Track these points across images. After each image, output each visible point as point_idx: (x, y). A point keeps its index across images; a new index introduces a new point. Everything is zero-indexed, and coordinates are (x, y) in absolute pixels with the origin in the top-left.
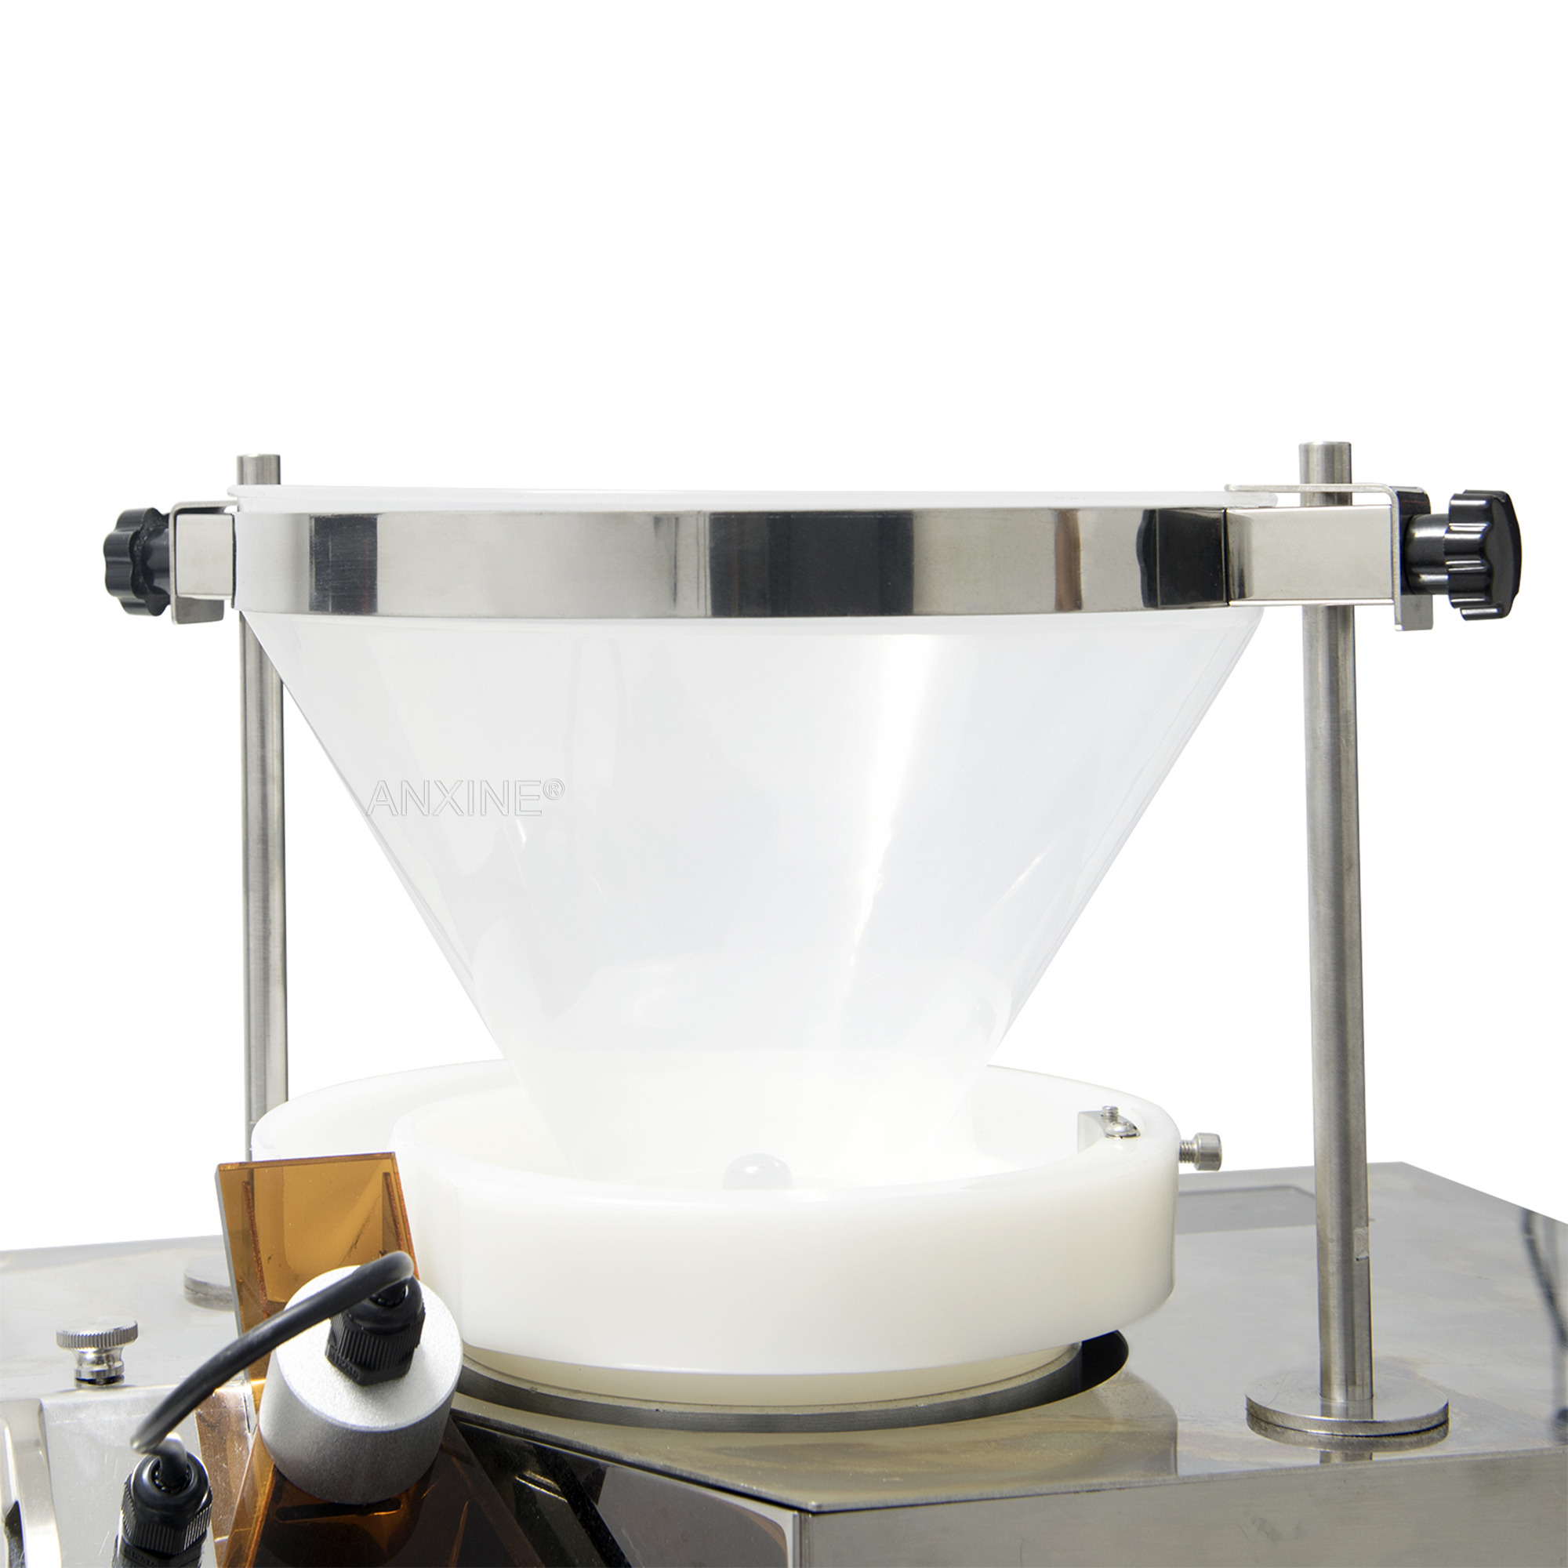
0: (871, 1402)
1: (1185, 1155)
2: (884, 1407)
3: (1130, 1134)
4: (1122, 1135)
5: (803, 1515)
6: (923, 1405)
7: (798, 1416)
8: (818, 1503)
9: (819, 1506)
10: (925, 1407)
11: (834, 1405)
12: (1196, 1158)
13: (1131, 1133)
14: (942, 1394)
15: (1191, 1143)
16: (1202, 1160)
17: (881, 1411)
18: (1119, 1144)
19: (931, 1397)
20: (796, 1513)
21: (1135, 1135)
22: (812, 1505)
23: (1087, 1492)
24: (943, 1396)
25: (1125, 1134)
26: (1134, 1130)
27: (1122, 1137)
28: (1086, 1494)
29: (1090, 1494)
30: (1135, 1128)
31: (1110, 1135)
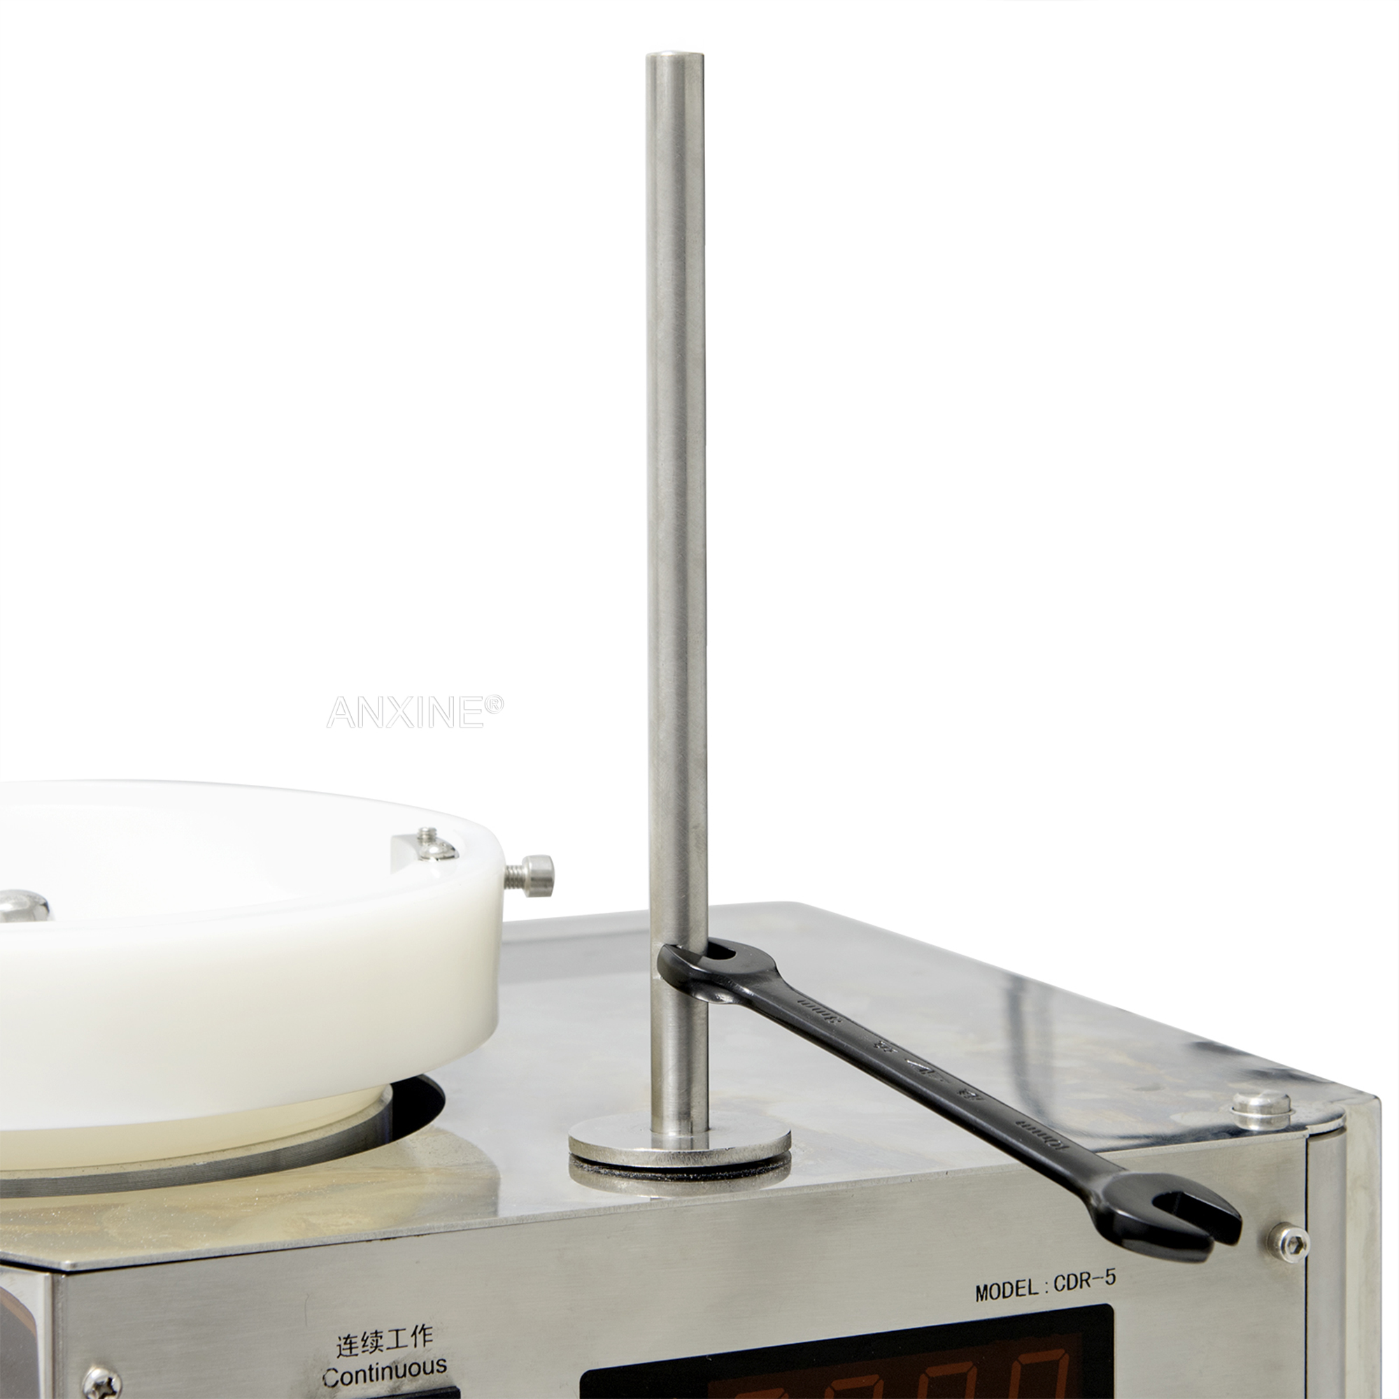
0: (141, 1162)
1: (512, 881)
2: (156, 1166)
3: (447, 855)
4: (438, 857)
5: (57, 1276)
6: (202, 1163)
7: (56, 1179)
8: (73, 1262)
9: (74, 1265)
10: (204, 1165)
11: (97, 1166)
12: (525, 884)
13: (449, 854)
14: (224, 1150)
15: (521, 867)
16: (532, 886)
17: (152, 1171)
18: (434, 868)
19: (211, 1154)
20: (48, 1274)
21: (453, 857)
22: (66, 1264)
23: (381, 1239)
24: (225, 1152)
25: (442, 856)
26: (452, 851)
27: (437, 859)
28: (379, 1241)
29: (384, 1241)
30: (453, 849)
31: (425, 858)
